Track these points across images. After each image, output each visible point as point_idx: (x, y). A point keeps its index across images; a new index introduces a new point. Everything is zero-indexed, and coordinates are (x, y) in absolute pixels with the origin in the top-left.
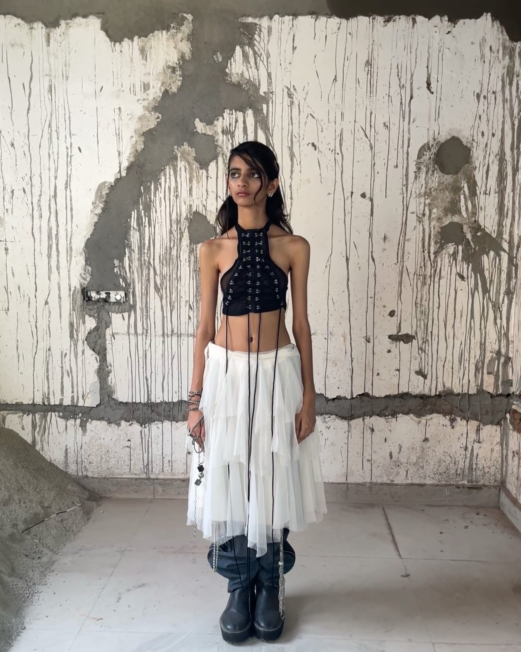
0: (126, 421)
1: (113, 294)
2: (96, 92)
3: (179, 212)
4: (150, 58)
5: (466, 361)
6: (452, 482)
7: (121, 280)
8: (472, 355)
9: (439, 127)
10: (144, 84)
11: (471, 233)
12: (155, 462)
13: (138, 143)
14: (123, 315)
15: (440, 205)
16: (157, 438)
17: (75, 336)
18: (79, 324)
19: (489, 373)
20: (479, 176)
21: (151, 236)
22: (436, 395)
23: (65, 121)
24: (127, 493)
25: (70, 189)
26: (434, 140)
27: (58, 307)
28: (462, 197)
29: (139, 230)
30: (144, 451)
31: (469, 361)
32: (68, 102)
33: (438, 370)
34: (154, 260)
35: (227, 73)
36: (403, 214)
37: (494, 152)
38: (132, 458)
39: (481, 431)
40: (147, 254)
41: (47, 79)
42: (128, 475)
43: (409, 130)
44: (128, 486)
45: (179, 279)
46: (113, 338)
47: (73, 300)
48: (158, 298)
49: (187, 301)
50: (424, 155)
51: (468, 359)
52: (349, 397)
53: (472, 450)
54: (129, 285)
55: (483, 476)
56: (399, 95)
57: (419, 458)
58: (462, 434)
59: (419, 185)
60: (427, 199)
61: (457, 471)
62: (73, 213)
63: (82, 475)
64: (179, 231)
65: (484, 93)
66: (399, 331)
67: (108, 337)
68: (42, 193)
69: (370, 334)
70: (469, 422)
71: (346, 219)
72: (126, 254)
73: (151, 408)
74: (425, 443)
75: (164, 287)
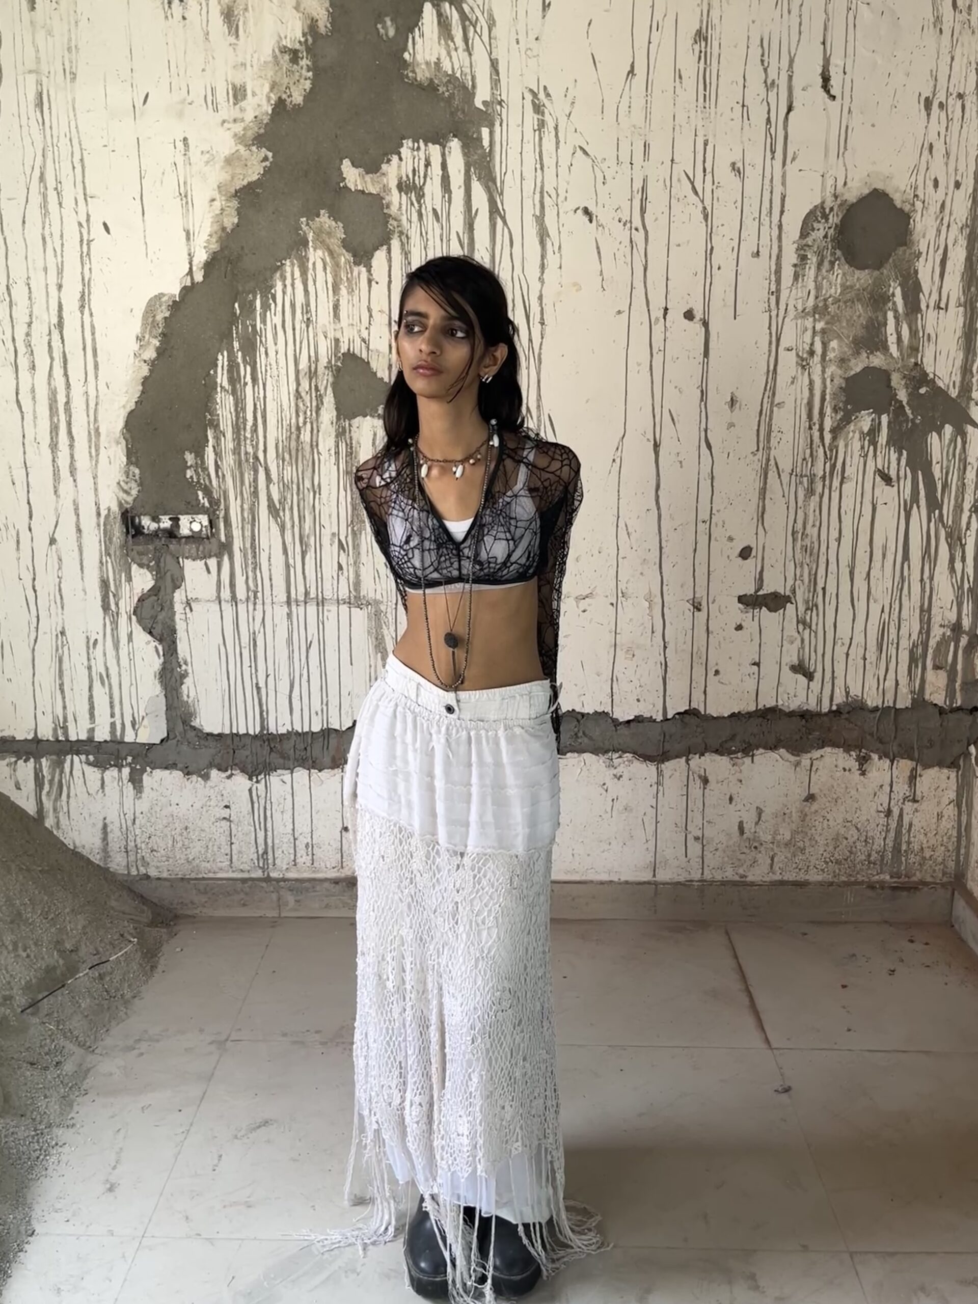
0: (220, 769)
1: (184, 520)
2: (134, 107)
3: (312, 354)
4: (245, 31)
5: (892, 644)
6: (860, 878)
7: (200, 494)
8: (904, 631)
9: (846, 170)
10: (234, 87)
11: (907, 388)
12: (278, 848)
13: (225, 213)
14: (206, 564)
15: (845, 331)
16: (282, 801)
17: (113, 607)
18: (120, 581)
19: (937, 667)
20: (926, 271)
21: (258, 403)
22: (830, 711)
23: (74, 168)
24: (228, 906)
25: (90, 309)
26: (836, 197)
27: (76, 549)
28: (890, 315)
29: (234, 392)
30: (257, 826)
31: (898, 644)
32: (77, 127)
33: (835, 663)
34: (265, 451)
35: (406, 61)
36: (770, 351)
37: (958, 221)
38: (234, 840)
39: (918, 779)
40: (252, 441)
41: (31, 79)
42: (228, 872)
43: (784, 176)
44: (229, 894)
45: (316, 490)
46: (188, 609)
47: (105, 537)
48: (275, 529)
49: (333, 534)
50: (813, 230)
51: (895, 641)
52: (659, 718)
53: (901, 815)
54: (218, 503)
55: (920, 864)
56: (765, 103)
57: (794, 833)
58: (881, 786)
59: (802, 292)
60: (819, 321)
61: (869, 855)
62: (99, 359)
63: (138, 875)
64: (314, 395)
65: (941, 96)
66: (760, 587)
67: (178, 607)
68: (34, 319)
69: (701, 593)
70: (895, 762)
71: (653, 363)
72: (208, 441)
73: (269, 744)
74: (808, 804)
75: (287, 507)
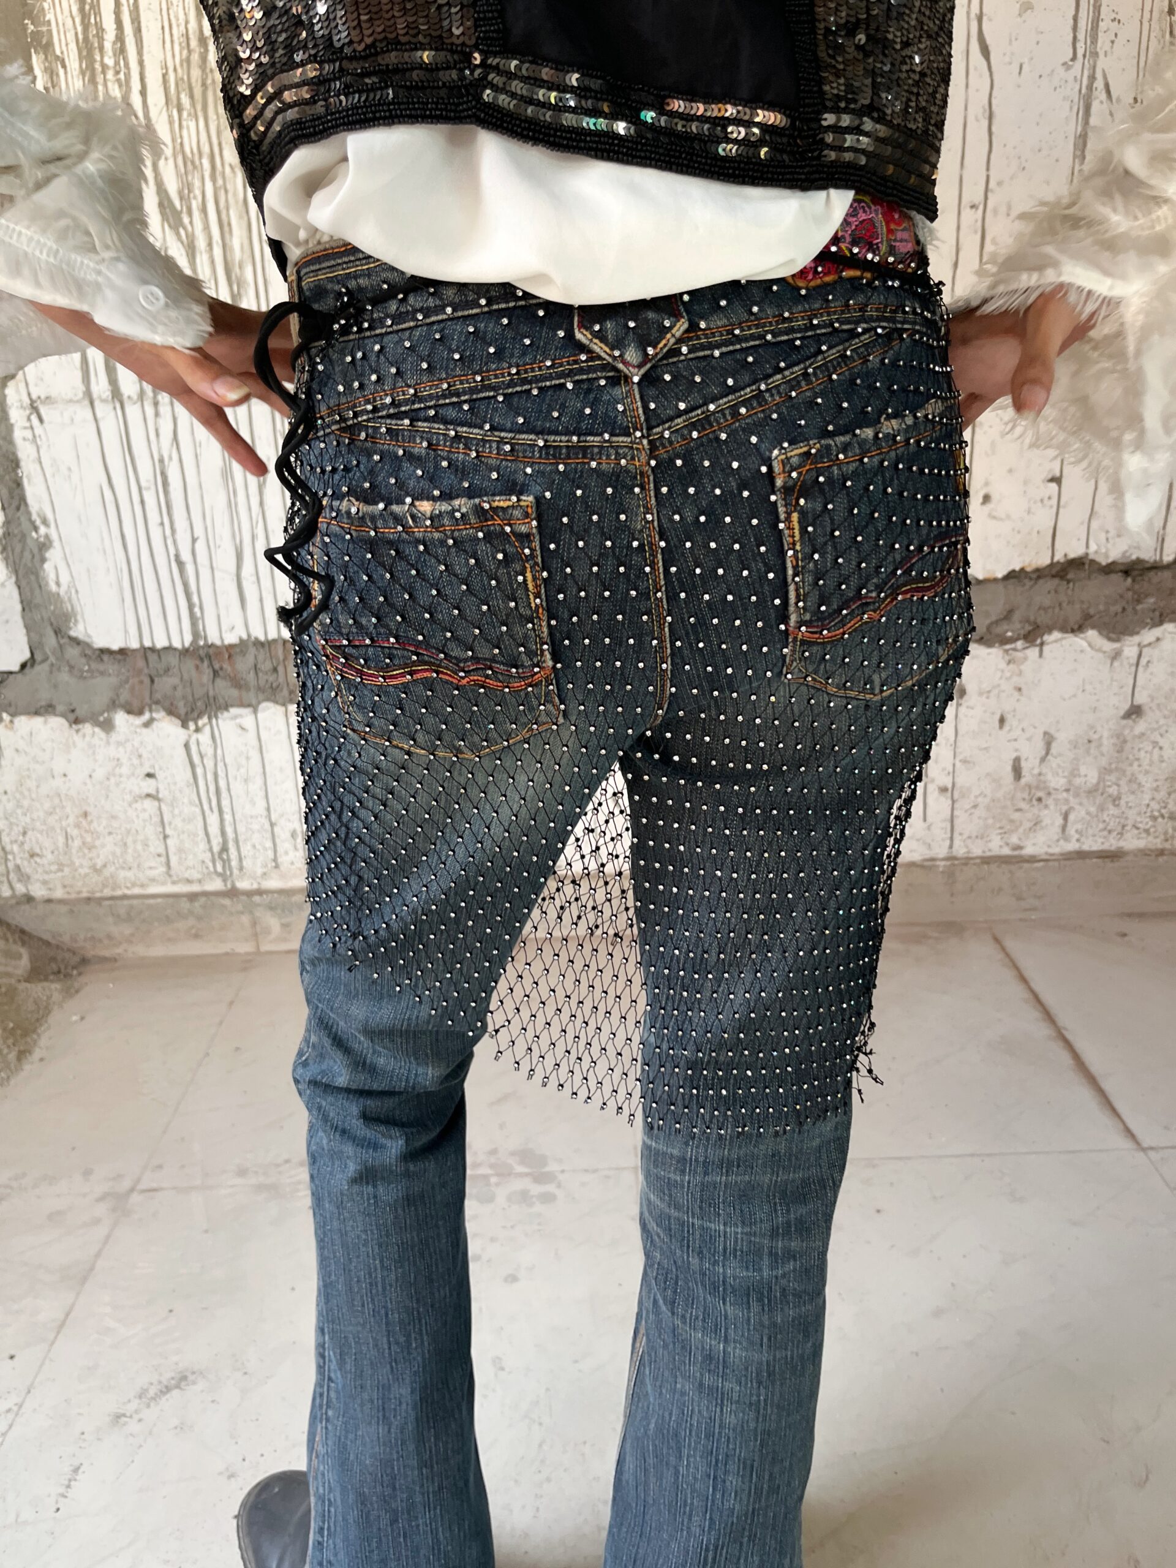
0: (129, 712)
12: (245, 840)
16: (243, 761)
24: (169, 940)
30: (206, 807)
34: (143, 93)
38: (168, 831)
40: (117, 73)
42: (164, 884)
44: (168, 920)
46: (34, 418)
57: (1105, 771)
63: (14, 896)
67: (17, 416)
73: (211, 665)
74: (1130, 722)
75: (195, 205)
